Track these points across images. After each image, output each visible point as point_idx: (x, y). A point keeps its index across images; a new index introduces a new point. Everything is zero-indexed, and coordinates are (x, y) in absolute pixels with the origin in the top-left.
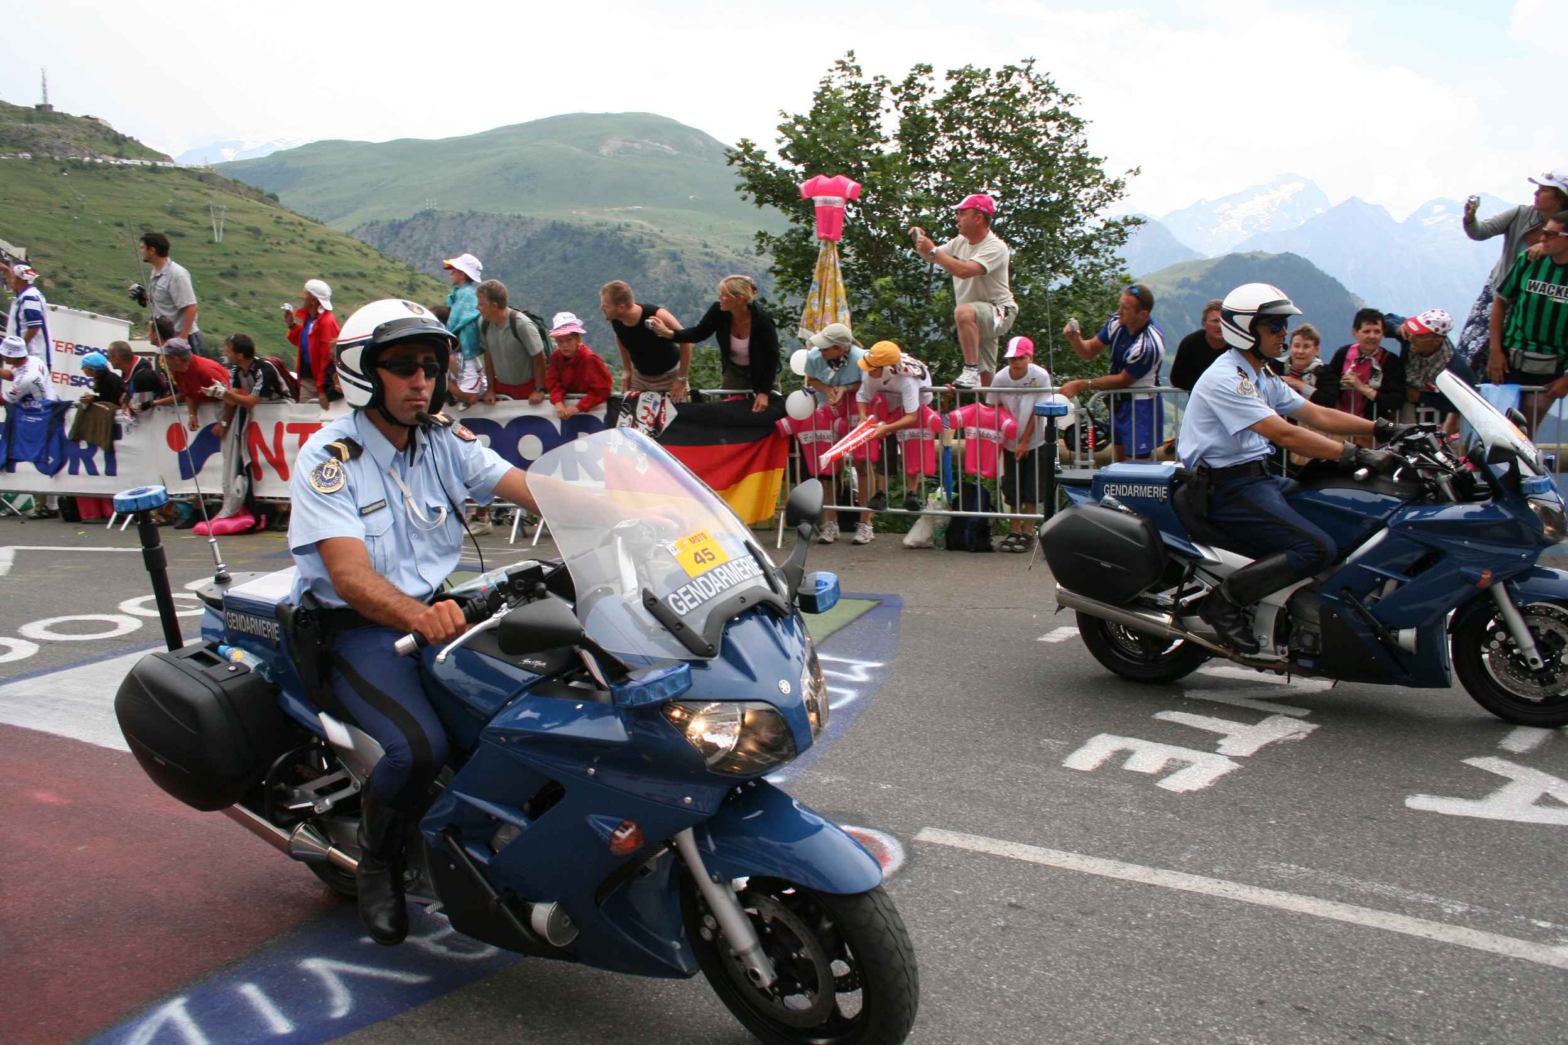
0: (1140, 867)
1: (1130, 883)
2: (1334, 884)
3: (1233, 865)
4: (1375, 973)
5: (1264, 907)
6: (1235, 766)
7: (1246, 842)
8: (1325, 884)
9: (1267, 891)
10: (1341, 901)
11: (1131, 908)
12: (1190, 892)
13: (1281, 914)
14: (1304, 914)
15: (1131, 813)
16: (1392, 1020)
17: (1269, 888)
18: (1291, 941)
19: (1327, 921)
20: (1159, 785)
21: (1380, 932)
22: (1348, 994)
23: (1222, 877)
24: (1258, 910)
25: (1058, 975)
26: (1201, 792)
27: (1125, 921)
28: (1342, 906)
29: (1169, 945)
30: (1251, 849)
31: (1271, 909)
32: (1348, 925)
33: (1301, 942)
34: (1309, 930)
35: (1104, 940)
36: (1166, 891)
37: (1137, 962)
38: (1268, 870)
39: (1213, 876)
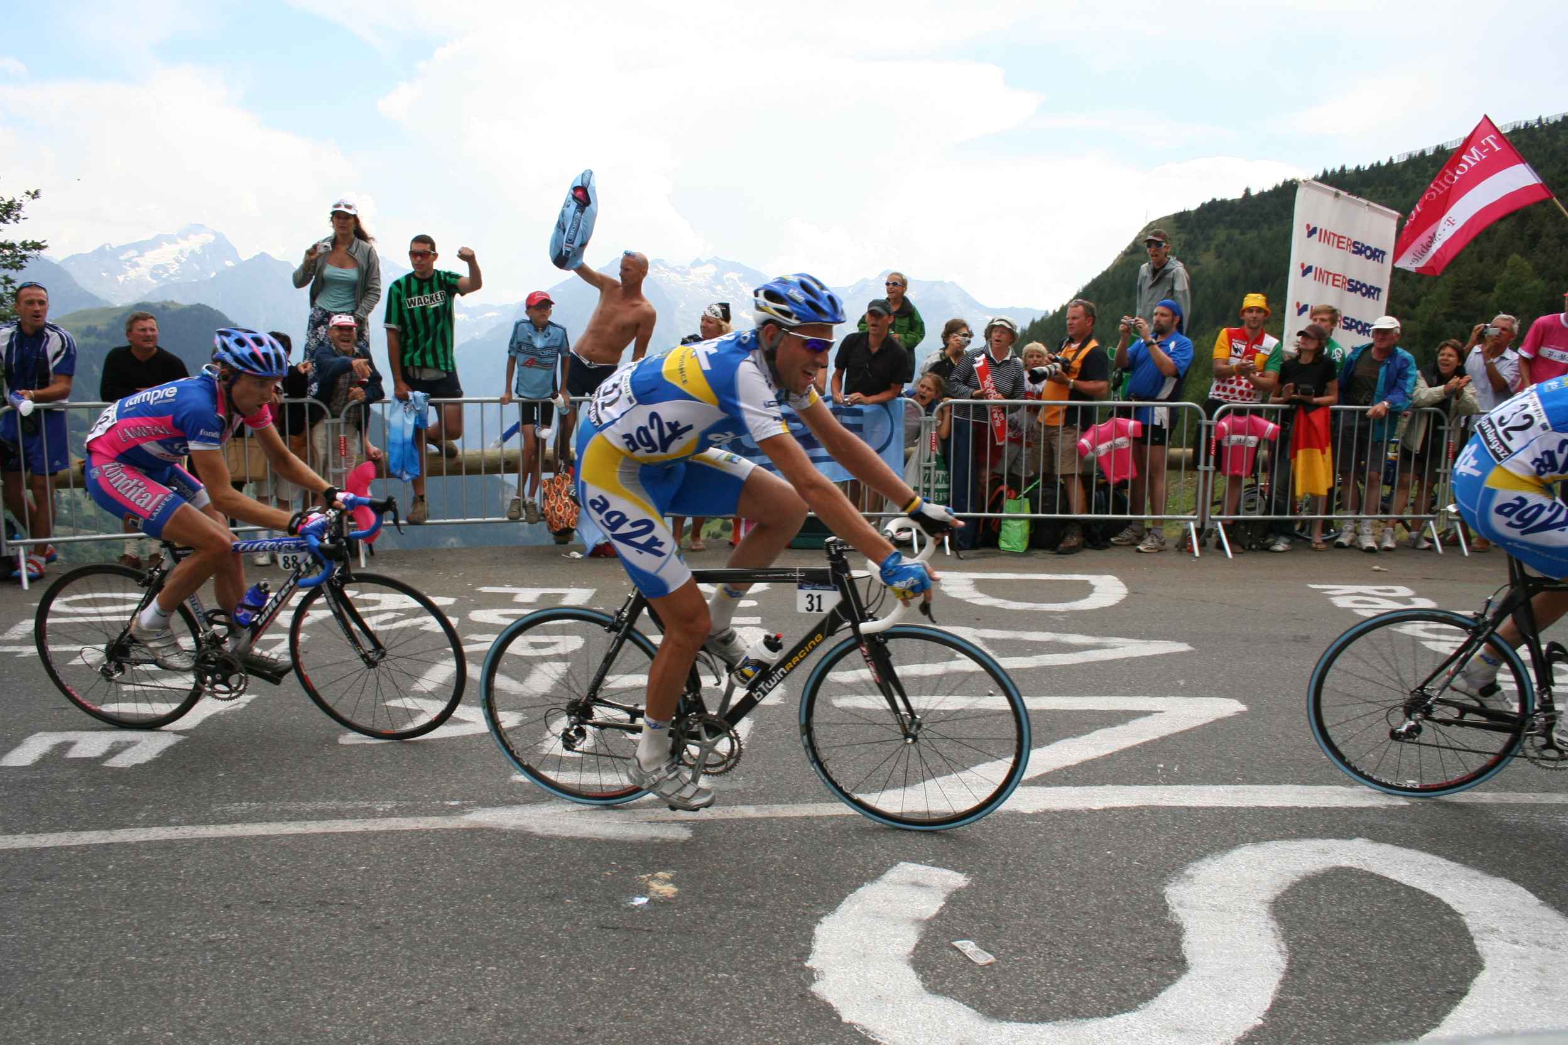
0: (95, 833)
1: (87, 846)
2: (282, 810)
3: (189, 813)
4: (325, 863)
5: (221, 839)
6: (181, 737)
7: (199, 793)
8: (274, 811)
9: (222, 827)
10: (290, 820)
11: (91, 865)
12: (149, 842)
13: (239, 840)
14: (258, 836)
15: (80, 792)
16: (341, 892)
17: (224, 823)
18: (248, 857)
19: (277, 837)
20: (106, 765)
21: (326, 835)
22: (303, 882)
23: (178, 824)
24: (216, 842)
25: (20, 934)
26: (149, 763)
27: (87, 877)
28: (291, 824)
29: (134, 885)
30: (204, 798)
31: (228, 838)
32: (299, 836)
33: (259, 856)
34: (264, 846)
35: (66, 896)
36: (125, 845)
37: (103, 905)
38: (222, 811)
39: (170, 825)
